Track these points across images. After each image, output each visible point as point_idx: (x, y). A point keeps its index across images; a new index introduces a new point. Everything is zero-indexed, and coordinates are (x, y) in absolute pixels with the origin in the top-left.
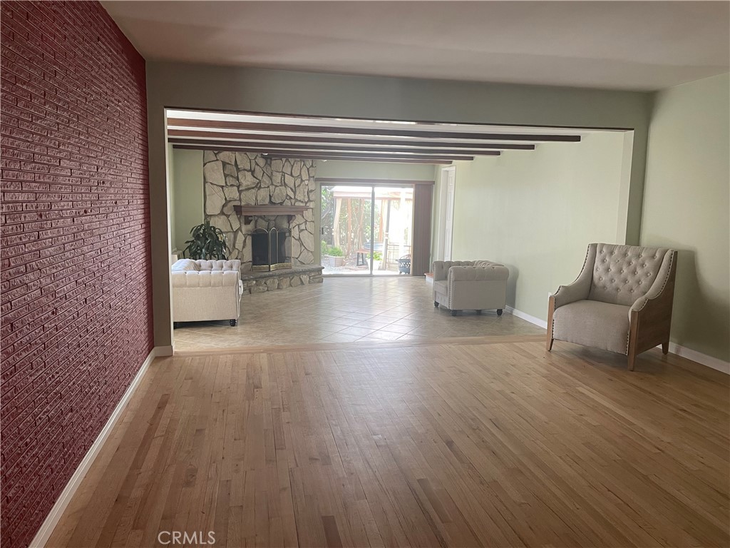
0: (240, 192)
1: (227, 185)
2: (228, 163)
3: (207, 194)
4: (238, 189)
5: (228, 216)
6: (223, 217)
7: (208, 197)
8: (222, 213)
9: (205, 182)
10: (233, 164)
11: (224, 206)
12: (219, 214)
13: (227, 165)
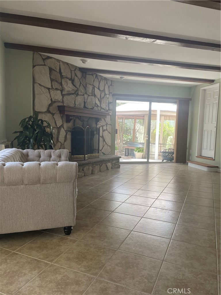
0: (63, 95)
1: (52, 88)
2: (54, 70)
3: (36, 93)
4: (62, 93)
5: (53, 114)
6: (49, 115)
7: (36, 96)
8: (48, 111)
9: (34, 82)
10: (58, 70)
11: (50, 105)
12: (46, 112)
13: (53, 71)
